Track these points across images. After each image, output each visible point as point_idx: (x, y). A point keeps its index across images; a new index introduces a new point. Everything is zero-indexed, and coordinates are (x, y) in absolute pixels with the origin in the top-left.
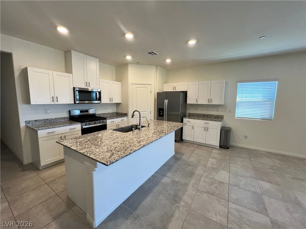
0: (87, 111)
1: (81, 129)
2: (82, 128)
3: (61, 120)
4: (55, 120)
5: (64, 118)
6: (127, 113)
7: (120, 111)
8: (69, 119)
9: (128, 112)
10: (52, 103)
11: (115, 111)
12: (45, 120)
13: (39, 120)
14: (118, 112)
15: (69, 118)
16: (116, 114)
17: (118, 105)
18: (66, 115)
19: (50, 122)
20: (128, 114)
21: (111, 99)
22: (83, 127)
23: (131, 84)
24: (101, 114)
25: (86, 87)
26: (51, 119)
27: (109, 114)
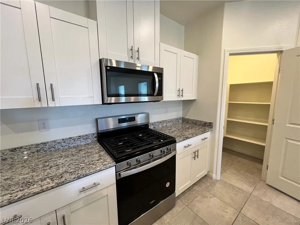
0: (133, 119)
1: (117, 180)
2: (118, 178)
3: (78, 143)
4: (64, 144)
5: (86, 137)
6: (210, 123)
7: (191, 116)
8: (95, 139)
9: (216, 121)
10: (38, 105)
11: (181, 116)
12: (38, 145)
13: (21, 148)
14: (187, 117)
15: (95, 135)
16: (183, 121)
17: (187, 103)
18: (89, 129)
19: (53, 149)
20: (214, 124)
21: (180, 92)
22: (120, 174)
23: (227, 54)
24: (158, 122)
25: (132, 61)
26: (55, 141)
27: (171, 121)
